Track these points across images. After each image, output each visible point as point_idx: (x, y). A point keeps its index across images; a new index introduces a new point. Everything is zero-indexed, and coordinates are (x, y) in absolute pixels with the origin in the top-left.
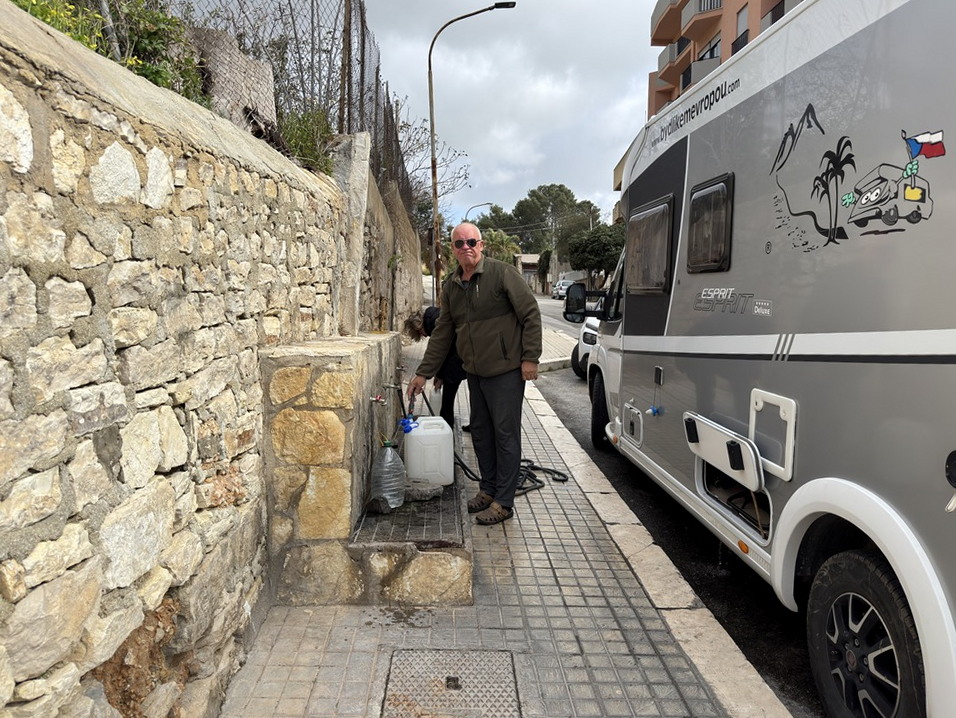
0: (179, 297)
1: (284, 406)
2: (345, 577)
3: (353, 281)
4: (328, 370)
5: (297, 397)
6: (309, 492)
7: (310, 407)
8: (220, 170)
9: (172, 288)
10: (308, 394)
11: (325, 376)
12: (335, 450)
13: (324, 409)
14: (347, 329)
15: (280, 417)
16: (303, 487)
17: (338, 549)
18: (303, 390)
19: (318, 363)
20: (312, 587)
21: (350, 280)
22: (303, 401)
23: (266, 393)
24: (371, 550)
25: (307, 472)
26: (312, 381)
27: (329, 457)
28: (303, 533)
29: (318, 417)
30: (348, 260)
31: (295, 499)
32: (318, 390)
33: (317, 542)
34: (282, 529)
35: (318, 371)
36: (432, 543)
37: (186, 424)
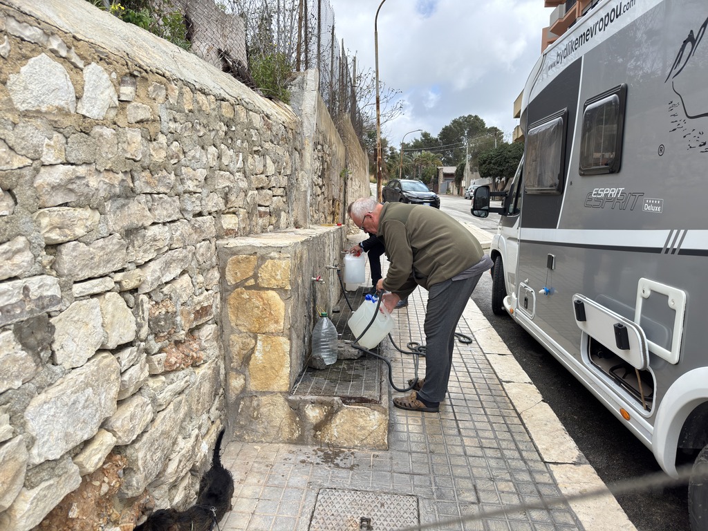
0: (127, 197)
1: (237, 286)
2: (286, 421)
3: (305, 186)
4: (272, 258)
5: (247, 280)
6: (258, 355)
7: (257, 287)
8: (173, 90)
9: (117, 190)
10: (255, 277)
11: (269, 263)
12: (277, 322)
13: (268, 289)
14: (301, 223)
15: (233, 295)
16: (253, 350)
17: (281, 400)
18: (251, 274)
19: (263, 252)
20: (260, 428)
21: (303, 185)
22: (251, 282)
23: (223, 276)
24: (306, 402)
25: (256, 338)
26: (258, 267)
27: (272, 327)
28: (253, 386)
29: (264, 295)
30: (302, 170)
31: (246, 359)
32: (264, 275)
33: (264, 393)
34: (236, 383)
35: (263, 259)
36: (355, 398)
37: (136, 308)
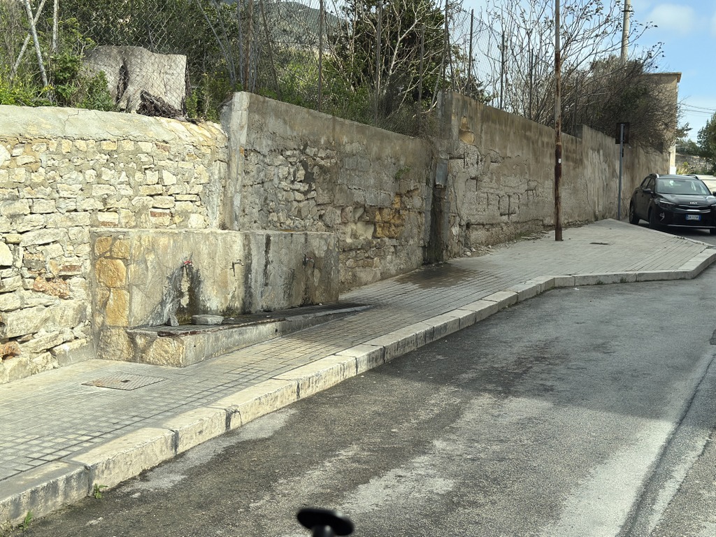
0: (14, 200)
1: (100, 256)
2: (126, 346)
4: (119, 239)
5: (106, 252)
6: (111, 302)
7: (111, 257)
8: (53, 144)
9: (7, 197)
10: (111, 251)
11: (118, 242)
12: (121, 281)
13: (117, 258)
14: (228, 225)
15: (99, 262)
16: (108, 298)
17: (122, 332)
18: (108, 249)
19: (115, 235)
20: (110, 350)
21: (229, 192)
22: (108, 254)
23: (93, 250)
24: (136, 333)
25: (110, 291)
26: (112, 244)
27: (118, 284)
28: (108, 322)
29: (114, 263)
30: (229, 178)
31: (105, 304)
32: (115, 250)
33: (114, 327)
34: (99, 319)
35: (115, 239)
36: (165, 333)
37: (14, 252)
